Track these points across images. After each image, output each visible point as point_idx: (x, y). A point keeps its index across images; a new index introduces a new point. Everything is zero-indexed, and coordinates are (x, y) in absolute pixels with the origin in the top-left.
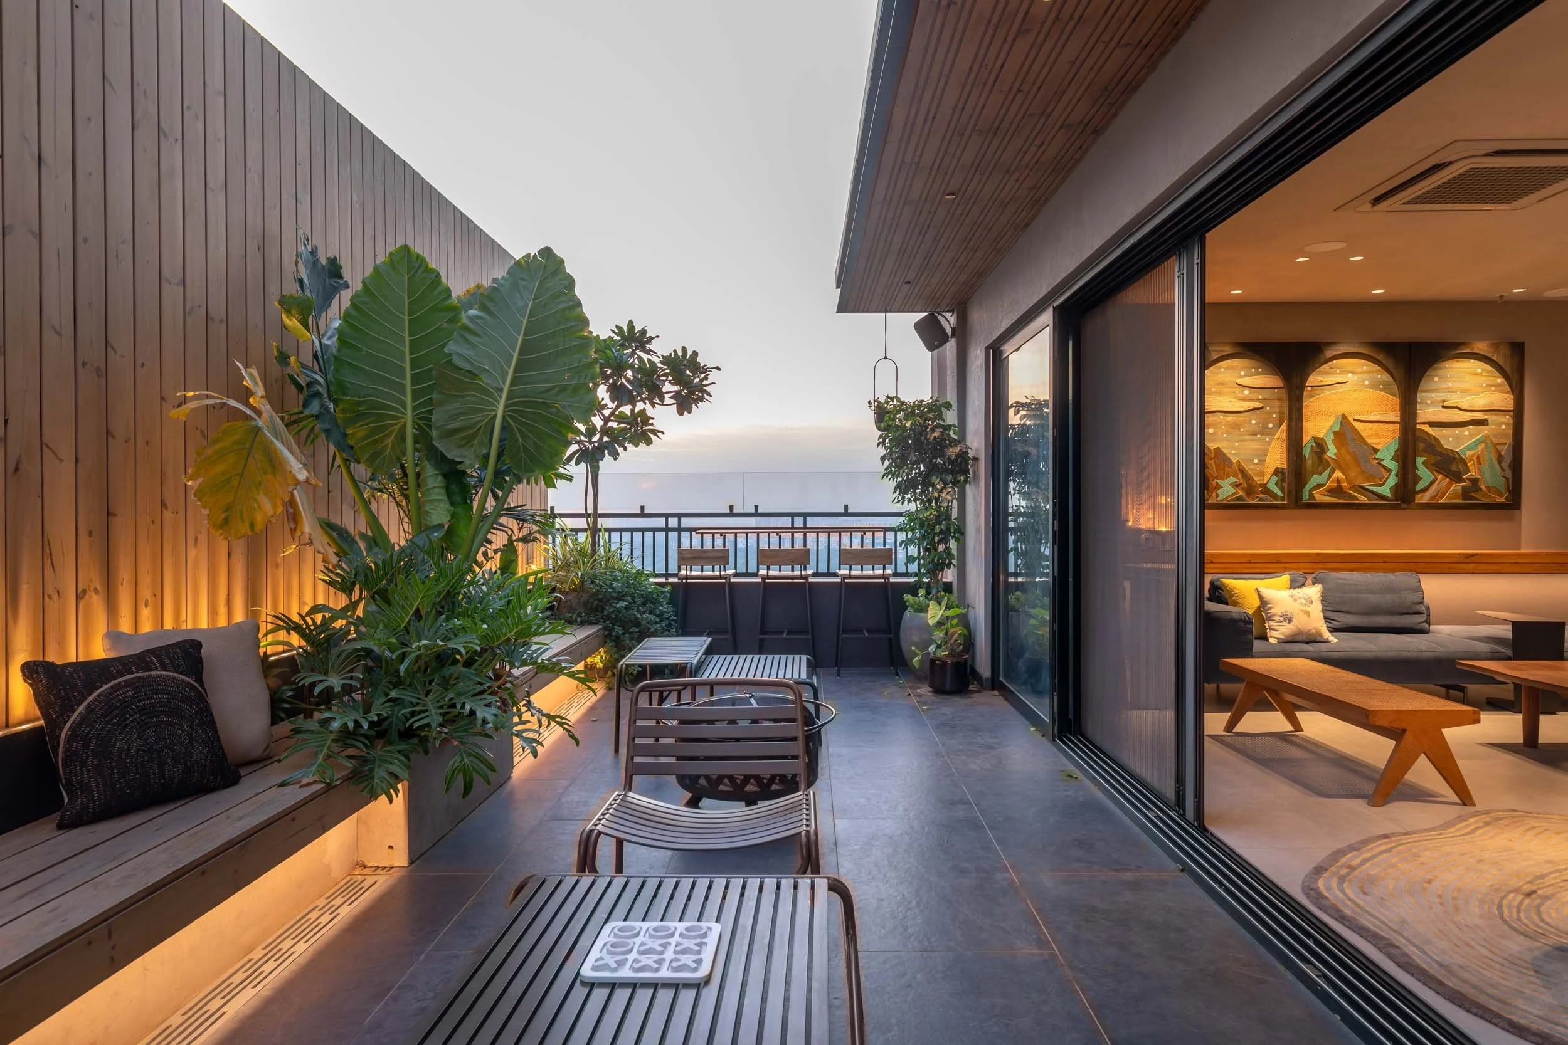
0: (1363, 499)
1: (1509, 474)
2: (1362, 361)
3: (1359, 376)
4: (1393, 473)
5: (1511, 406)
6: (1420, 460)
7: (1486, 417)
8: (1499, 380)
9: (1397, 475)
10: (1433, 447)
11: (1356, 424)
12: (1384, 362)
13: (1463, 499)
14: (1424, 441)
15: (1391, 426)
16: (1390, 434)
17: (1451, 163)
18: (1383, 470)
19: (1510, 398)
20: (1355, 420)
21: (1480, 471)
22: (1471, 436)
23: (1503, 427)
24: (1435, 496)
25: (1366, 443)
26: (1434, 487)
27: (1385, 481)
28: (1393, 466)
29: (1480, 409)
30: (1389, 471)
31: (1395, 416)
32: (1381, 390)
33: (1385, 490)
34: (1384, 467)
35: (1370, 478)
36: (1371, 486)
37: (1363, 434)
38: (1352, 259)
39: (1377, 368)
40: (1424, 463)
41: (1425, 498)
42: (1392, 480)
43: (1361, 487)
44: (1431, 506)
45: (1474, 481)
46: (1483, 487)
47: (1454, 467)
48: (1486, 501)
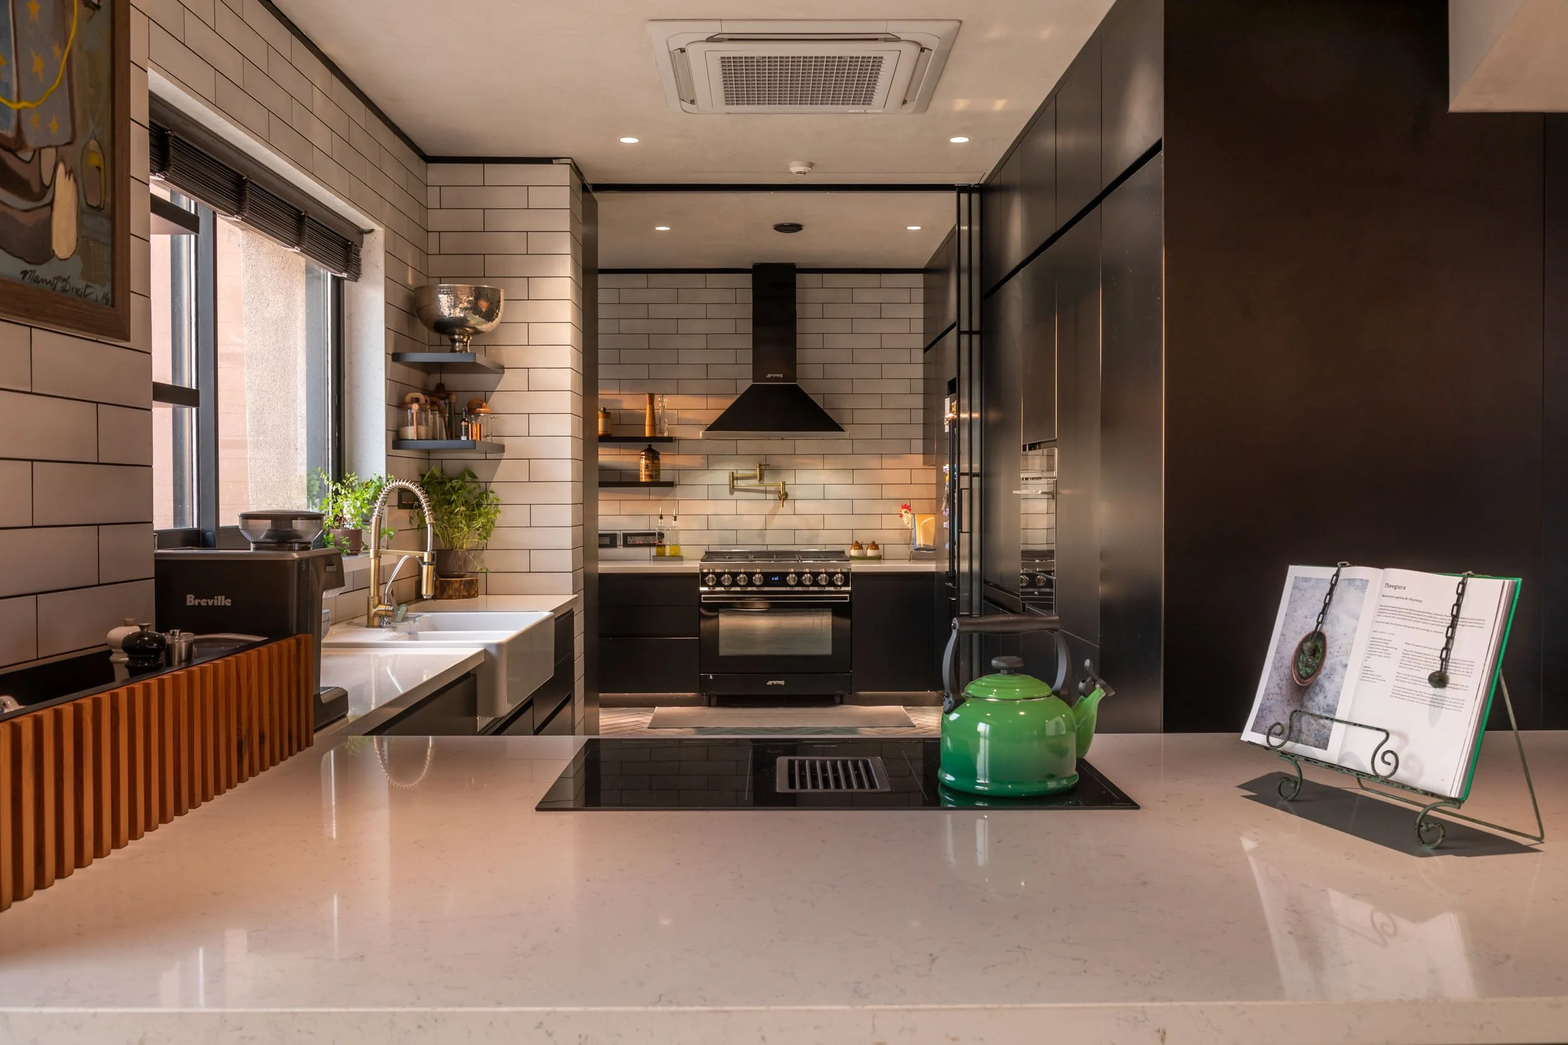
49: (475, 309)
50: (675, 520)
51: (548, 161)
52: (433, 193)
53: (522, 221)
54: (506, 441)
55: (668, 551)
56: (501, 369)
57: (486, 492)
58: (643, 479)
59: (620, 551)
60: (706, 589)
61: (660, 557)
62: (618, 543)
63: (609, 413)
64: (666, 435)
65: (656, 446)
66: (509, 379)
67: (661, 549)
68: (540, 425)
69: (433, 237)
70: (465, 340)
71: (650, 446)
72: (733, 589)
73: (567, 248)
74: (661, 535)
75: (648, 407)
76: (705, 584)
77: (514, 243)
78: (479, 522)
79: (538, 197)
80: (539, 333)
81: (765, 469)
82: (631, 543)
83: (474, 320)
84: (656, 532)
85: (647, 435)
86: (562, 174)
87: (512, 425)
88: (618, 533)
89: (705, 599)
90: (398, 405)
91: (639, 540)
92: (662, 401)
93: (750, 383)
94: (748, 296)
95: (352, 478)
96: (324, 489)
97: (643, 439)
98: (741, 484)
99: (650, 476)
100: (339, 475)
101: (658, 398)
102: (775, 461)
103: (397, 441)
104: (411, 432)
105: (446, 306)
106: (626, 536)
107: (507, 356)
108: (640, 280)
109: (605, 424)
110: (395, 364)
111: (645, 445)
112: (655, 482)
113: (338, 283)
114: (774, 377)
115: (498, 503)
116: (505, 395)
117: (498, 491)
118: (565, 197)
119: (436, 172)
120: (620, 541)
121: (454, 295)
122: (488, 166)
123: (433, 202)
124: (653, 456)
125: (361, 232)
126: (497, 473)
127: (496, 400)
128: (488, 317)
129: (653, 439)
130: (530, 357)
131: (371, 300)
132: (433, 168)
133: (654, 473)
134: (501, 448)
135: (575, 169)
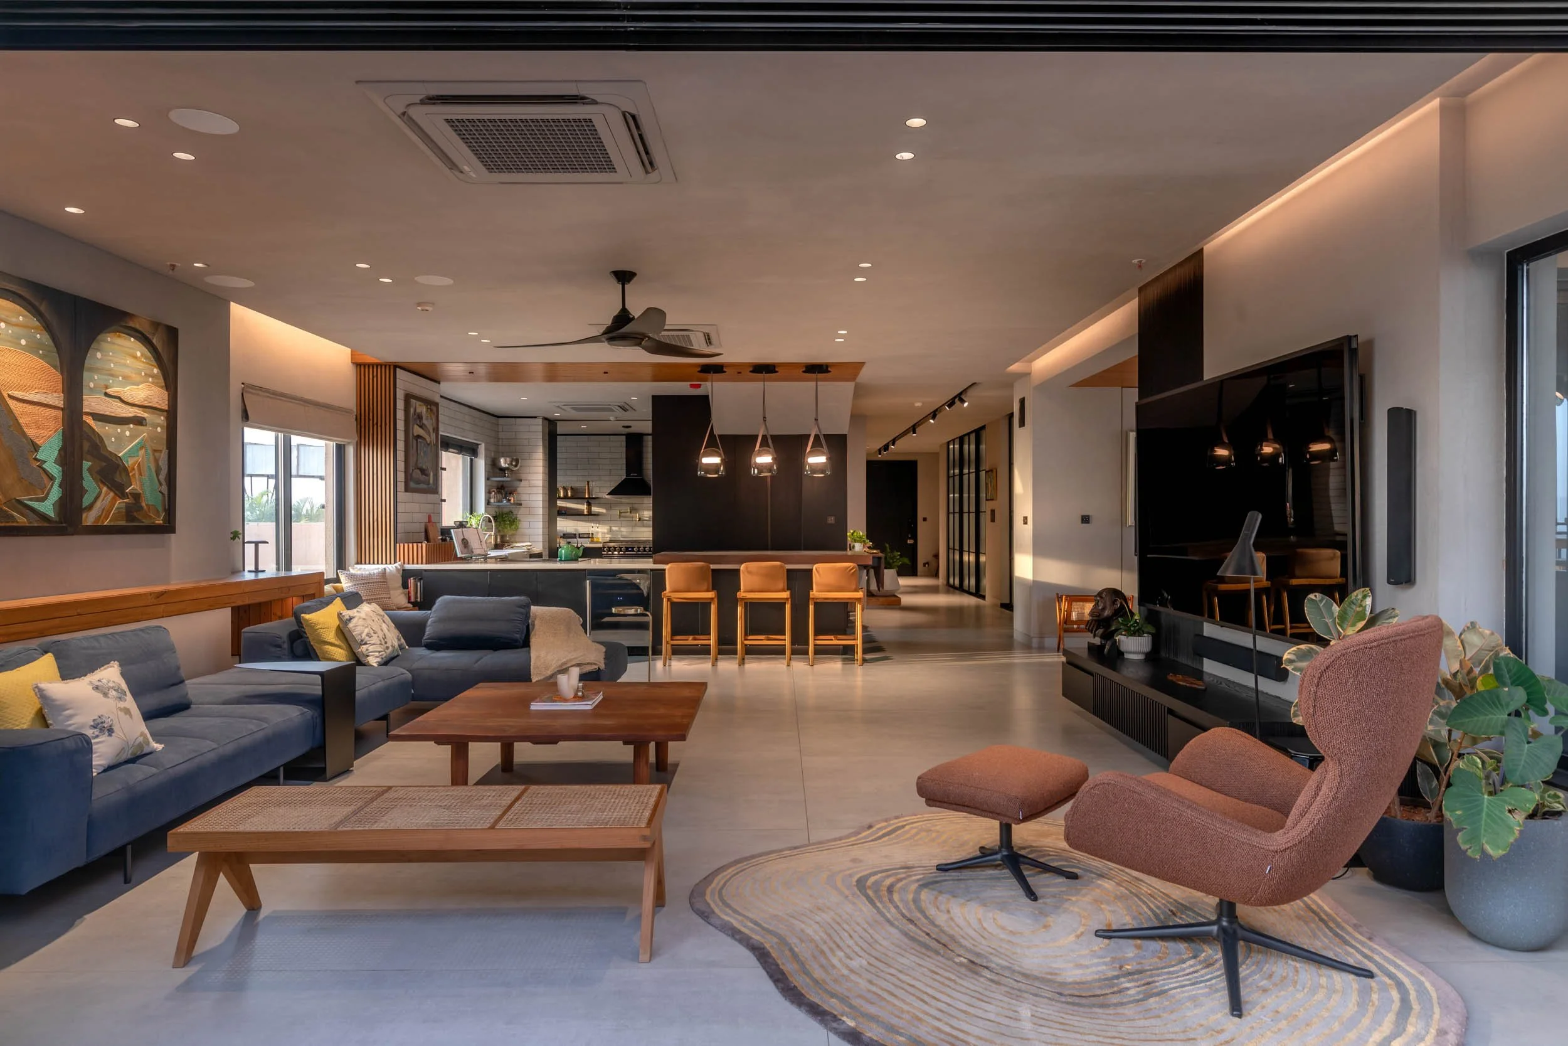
0: (22, 520)
1: (164, 489)
2: (18, 307)
3: (16, 329)
4: (57, 482)
5: (164, 405)
6: (86, 464)
7: (145, 415)
8: (156, 371)
9: (60, 486)
10: (97, 446)
11: (11, 402)
12: (47, 315)
13: (127, 521)
14: (89, 439)
15: (53, 412)
16: (52, 424)
17: (594, 102)
18: (44, 477)
19: (165, 394)
20: (9, 396)
21: (142, 485)
22: (132, 437)
23: (159, 429)
24: (100, 516)
25: (24, 434)
26: (98, 504)
27: (48, 494)
28: (55, 470)
29: (139, 403)
30: (52, 478)
31: (57, 399)
32: (41, 357)
33: (48, 507)
34: (45, 471)
35: (30, 488)
36: (31, 500)
37: (20, 421)
38: (177, 155)
39: (35, 322)
40: (89, 470)
41: (89, 519)
42: (55, 493)
43: (19, 502)
44: (97, 530)
45: (137, 496)
46: (143, 504)
47: (118, 479)
48: (146, 522)
49: (511, 464)
50: (599, 527)
51: (535, 417)
52: (500, 427)
53: (526, 436)
54: (522, 502)
55: (595, 540)
56: (521, 480)
57: (516, 517)
58: (585, 513)
59: (578, 539)
61: (592, 542)
63: (573, 488)
64: (594, 496)
65: (590, 501)
66: (523, 483)
67: (592, 539)
68: (533, 498)
69: (500, 440)
70: (508, 473)
71: (588, 500)
73: (540, 443)
74: (592, 534)
75: (586, 486)
77: (527, 442)
78: (513, 527)
79: (533, 428)
80: (534, 469)
81: (633, 510)
82: (582, 536)
83: (511, 467)
84: (590, 533)
86: (540, 421)
87: (524, 497)
88: (569, 533)
90: (488, 492)
91: (585, 536)
92: (593, 484)
93: (625, 477)
94: (624, 444)
95: (475, 514)
96: (467, 517)
97: (585, 498)
98: (623, 514)
99: (588, 512)
100: (471, 513)
101: (590, 483)
102: (636, 506)
103: (488, 503)
104: (492, 500)
105: (503, 463)
106: (580, 534)
107: (523, 476)
109: (571, 493)
110: (488, 481)
111: (586, 501)
112: (590, 515)
113: (471, 460)
114: (634, 475)
115: (520, 521)
116: (522, 488)
117: (519, 517)
118: (540, 428)
119: (501, 421)
120: (578, 536)
121: (506, 460)
122: (518, 419)
123: (500, 430)
124: (589, 504)
125: (478, 445)
126: (521, 513)
127: (519, 490)
128: (516, 466)
129: (589, 498)
130: (530, 477)
131: (481, 464)
132: (501, 419)
133: (589, 510)
134: (521, 504)
135: (545, 419)
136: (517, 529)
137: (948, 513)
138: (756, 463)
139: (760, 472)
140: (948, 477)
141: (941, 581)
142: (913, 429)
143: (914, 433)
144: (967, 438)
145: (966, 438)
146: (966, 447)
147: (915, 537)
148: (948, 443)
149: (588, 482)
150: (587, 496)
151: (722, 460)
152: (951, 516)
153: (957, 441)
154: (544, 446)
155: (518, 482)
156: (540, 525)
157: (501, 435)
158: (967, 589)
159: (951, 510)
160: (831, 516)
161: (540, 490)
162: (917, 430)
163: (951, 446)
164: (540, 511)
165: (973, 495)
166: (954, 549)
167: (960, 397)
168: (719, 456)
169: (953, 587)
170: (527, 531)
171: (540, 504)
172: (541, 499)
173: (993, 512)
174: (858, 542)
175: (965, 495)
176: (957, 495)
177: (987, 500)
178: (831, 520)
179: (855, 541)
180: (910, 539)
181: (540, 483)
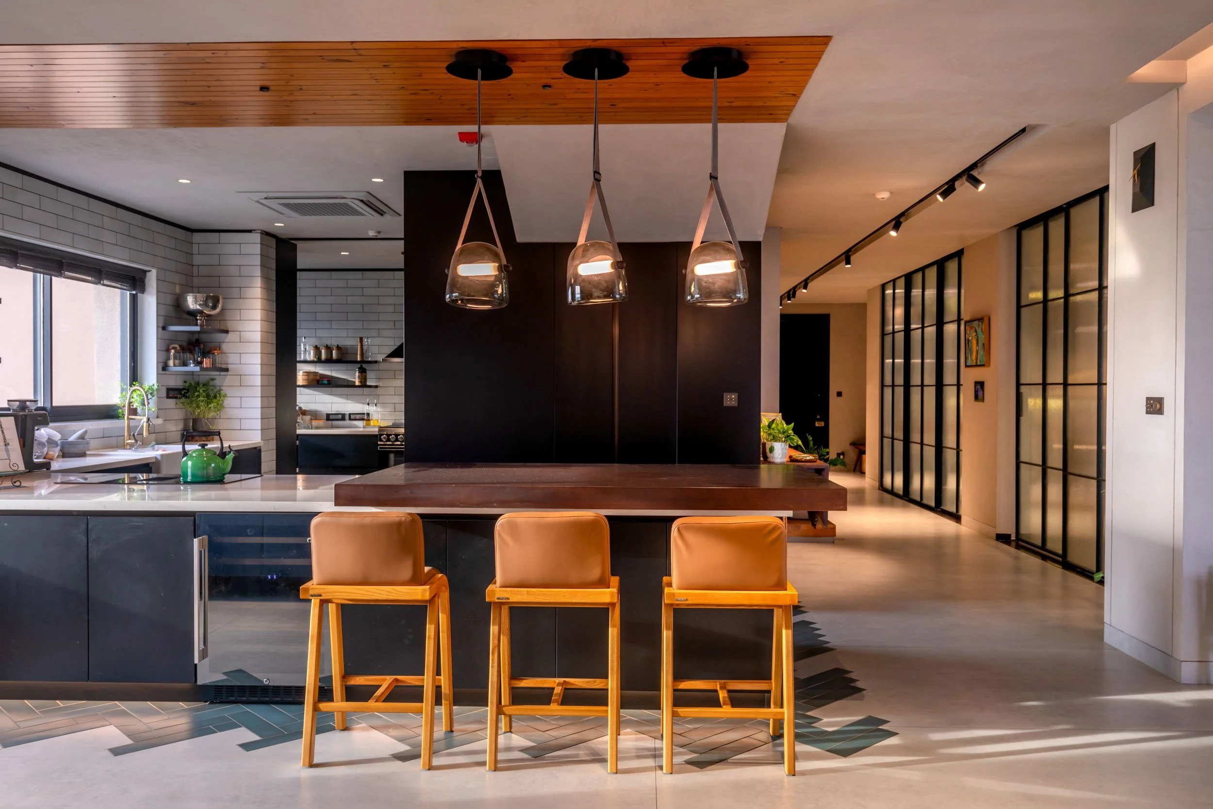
49: (205, 304)
50: (376, 405)
51: (250, 231)
52: (195, 247)
53: (235, 260)
54: (230, 367)
55: (372, 423)
56: (225, 331)
57: (220, 390)
58: (357, 384)
59: (347, 422)
60: (382, 443)
61: (368, 426)
62: (346, 418)
63: (340, 348)
64: (370, 359)
65: (364, 366)
66: (230, 336)
67: (368, 422)
68: (246, 359)
69: (195, 268)
70: (203, 319)
71: (361, 365)
72: (396, 443)
73: (257, 271)
74: (369, 414)
75: (359, 344)
76: (381, 440)
77: (233, 271)
78: (214, 404)
79: (245, 249)
80: (245, 314)
82: (353, 418)
83: (207, 310)
84: (365, 413)
85: (359, 360)
86: (256, 237)
87: (232, 360)
88: (346, 413)
89: (380, 448)
90: (164, 349)
91: (358, 417)
92: (367, 341)
97: (356, 362)
99: (361, 382)
101: (364, 340)
103: (165, 367)
104: (172, 364)
105: (192, 302)
106: (350, 415)
107: (230, 325)
108: (359, 275)
109: (337, 354)
110: (164, 331)
111: (359, 365)
112: (364, 385)
113: (134, 296)
115: (225, 396)
116: (229, 344)
117: (225, 390)
118: (257, 249)
119: (197, 237)
120: (347, 417)
121: (195, 298)
122: (222, 234)
123: (195, 251)
124: (363, 371)
125: (145, 272)
126: (225, 382)
127: (225, 347)
128: (214, 307)
129: (363, 362)
130: (241, 326)
131: (150, 303)
132: (195, 235)
133: (363, 380)
134: (227, 370)
135: (266, 234)
136: (220, 407)
137: (883, 386)
138: (577, 276)
139: (586, 295)
140: (883, 334)
141: (868, 481)
142: (847, 257)
143: (848, 262)
144: (920, 275)
145: (918, 277)
146: (916, 292)
147: (826, 418)
148: (883, 287)
149: (361, 339)
150: (359, 359)
151: (500, 268)
152: (888, 392)
153: (901, 283)
154: (265, 278)
155: (223, 335)
156: (258, 402)
157: (197, 260)
158: (918, 499)
159: (888, 380)
160: (731, 391)
161: (257, 348)
162: (852, 258)
163: (889, 292)
164: (258, 381)
165: (930, 361)
166: (893, 438)
167: (970, 174)
168: (496, 257)
169: (892, 492)
170: (237, 413)
171: (257, 369)
172: (259, 361)
173: (980, 385)
174: (779, 440)
175: (916, 361)
176: (899, 361)
177: (966, 366)
178: (731, 399)
179: (775, 439)
180: (819, 420)
181: (257, 336)
